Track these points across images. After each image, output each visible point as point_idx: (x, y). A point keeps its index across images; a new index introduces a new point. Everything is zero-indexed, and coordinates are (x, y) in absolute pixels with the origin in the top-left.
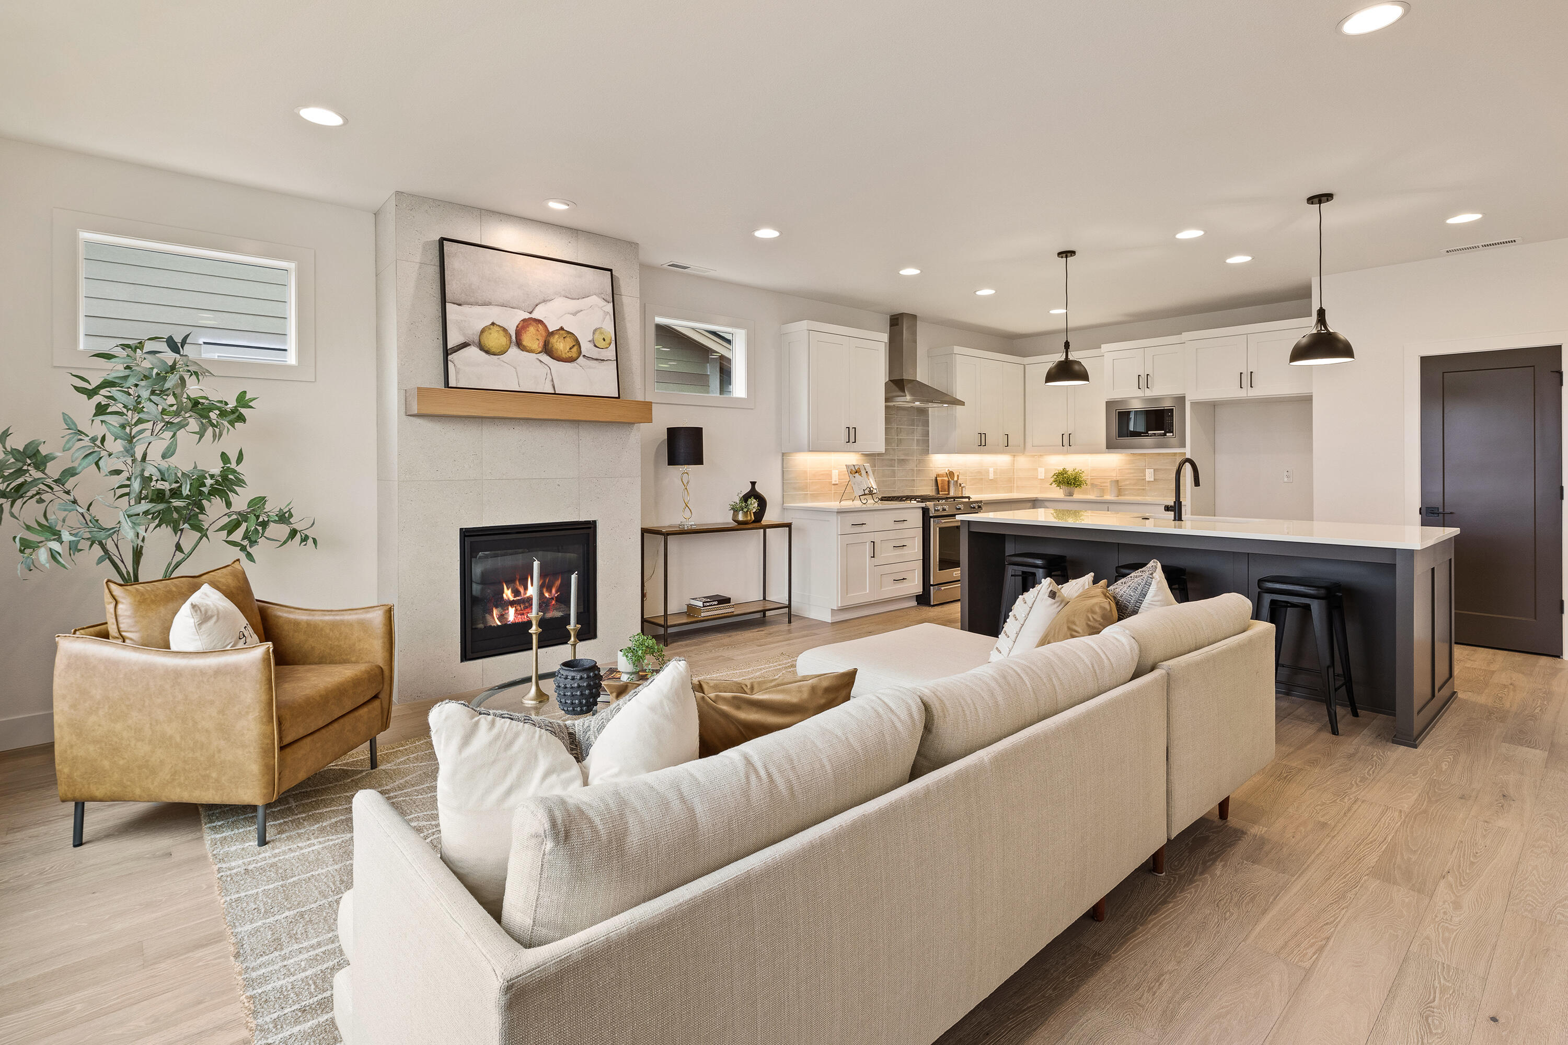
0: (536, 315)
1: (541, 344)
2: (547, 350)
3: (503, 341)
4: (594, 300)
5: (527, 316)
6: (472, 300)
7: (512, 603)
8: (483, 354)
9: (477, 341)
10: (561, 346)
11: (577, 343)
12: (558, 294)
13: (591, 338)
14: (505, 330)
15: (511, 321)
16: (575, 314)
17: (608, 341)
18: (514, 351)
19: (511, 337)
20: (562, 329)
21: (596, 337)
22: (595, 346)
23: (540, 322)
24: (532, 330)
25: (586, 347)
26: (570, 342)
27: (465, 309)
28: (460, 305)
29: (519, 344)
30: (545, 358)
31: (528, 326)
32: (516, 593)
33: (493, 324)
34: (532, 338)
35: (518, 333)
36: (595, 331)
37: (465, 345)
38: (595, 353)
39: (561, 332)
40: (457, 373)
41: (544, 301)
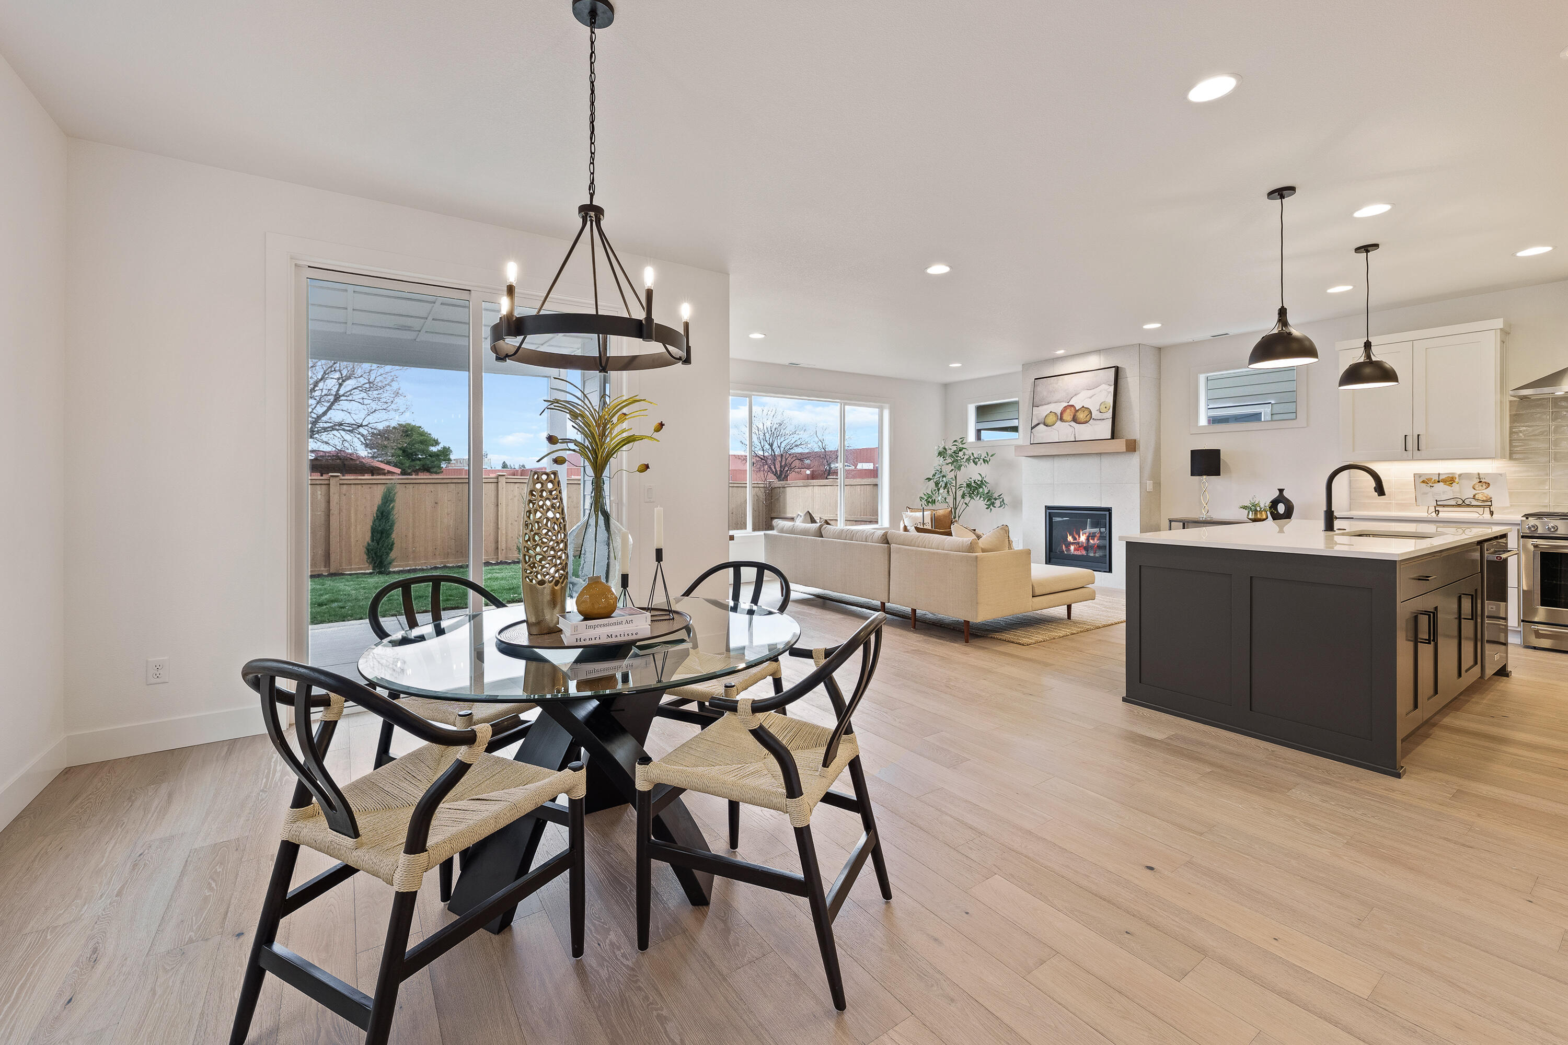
0: (1070, 404)
1: (1072, 416)
2: (1075, 420)
3: (1055, 419)
4: (1104, 386)
5: (1067, 404)
6: (1043, 403)
7: (1073, 544)
8: (1045, 427)
9: (1043, 422)
10: (1081, 416)
11: (1091, 412)
12: (1083, 389)
13: (1098, 409)
14: (1056, 414)
15: (1058, 408)
16: (1090, 398)
17: (1108, 408)
18: (1059, 422)
19: (1058, 417)
20: (1083, 407)
21: (1101, 407)
22: (1101, 412)
23: (1073, 406)
24: (1068, 410)
25: (1095, 414)
26: (1086, 413)
27: (1040, 408)
28: (1038, 407)
29: (1061, 419)
30: (1073, 424)
31: (1066, 409)
32: (1075, 539)
33: (1051, 412)
34: (1068, 416)
35: (1061, 414)
36: (1101, 404)
37: (1038, 424)
38: (1100, 416)
39: (1082, 409)
40: (1034, 437)
41: (1076, 395)
